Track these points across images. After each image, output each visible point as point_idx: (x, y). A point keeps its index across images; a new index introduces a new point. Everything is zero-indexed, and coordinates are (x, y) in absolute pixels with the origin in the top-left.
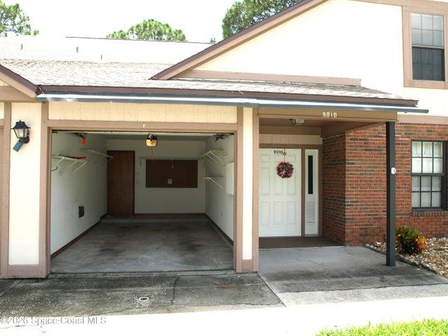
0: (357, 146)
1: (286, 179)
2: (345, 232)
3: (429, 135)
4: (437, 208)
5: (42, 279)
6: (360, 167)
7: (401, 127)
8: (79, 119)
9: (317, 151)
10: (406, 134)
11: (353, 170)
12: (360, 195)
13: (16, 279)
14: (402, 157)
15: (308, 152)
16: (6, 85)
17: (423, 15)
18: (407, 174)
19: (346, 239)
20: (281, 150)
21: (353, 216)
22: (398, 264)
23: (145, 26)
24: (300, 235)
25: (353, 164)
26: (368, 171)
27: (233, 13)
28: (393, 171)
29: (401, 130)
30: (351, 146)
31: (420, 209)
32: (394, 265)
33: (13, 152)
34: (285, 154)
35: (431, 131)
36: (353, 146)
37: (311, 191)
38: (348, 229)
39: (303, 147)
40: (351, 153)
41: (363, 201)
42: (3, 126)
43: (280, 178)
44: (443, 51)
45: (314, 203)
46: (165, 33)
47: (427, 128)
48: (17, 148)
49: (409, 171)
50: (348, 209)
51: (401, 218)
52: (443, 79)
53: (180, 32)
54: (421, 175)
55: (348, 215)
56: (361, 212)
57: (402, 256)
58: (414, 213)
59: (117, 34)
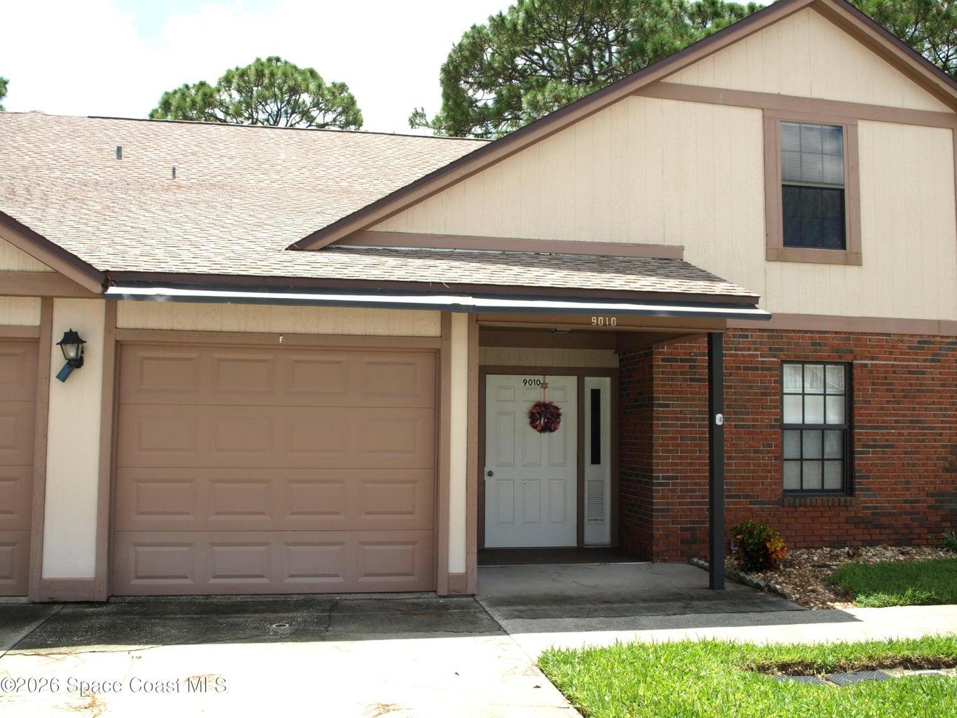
0: (674, 373)
1: (546, 435)
2: (651, 536)
3: (816, 351)
4: (834, 491)
5: (100, 604)
6: (681, 412)
7: (761, 337)
8: (170, 328)
9: (608, 380)
10: (770, 349)
11: (667, 419)
12: (681, 464)
13: (55, 603)
14: (763, 394)
15: (591, 382)
16: (49, 269)
17: (802, 125)
18: (772, 427)
19: (655, 548)
20: (537, 377)
21: (668, 504)
22: (729, 587)
23: (260, 74)
24: (576, 545)
25: (668, 406)
26: (697, 419)
27: (467, 53)
28: (719, 419)
29: (761, 343)
30: (663, 373)
31: (802, 492)
32: (723, 588)
33: (55, 383)
34: (544, 386)
35: (819, 344)
36: (668, 373)
37: (596, 459)
38: (658, 529)
39: (581, 374)
40: (663, 386)
41: (686, 478)
42: (39, 338)
43: (535, 433)
44: (842, 191)
45: (602, 481)
46: (307, 90)
47: (811, 338)
48: (63, 376)
49: (776, 420)
50: (658, 491)
51: (762, 510)
52: (843, 247)
53: (343, 87)
54: (802, 428)
55: (658, 504)
56: (684, 497)
57: (742, 574)
58: (786, 501)
59: (193, 92)
